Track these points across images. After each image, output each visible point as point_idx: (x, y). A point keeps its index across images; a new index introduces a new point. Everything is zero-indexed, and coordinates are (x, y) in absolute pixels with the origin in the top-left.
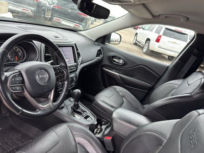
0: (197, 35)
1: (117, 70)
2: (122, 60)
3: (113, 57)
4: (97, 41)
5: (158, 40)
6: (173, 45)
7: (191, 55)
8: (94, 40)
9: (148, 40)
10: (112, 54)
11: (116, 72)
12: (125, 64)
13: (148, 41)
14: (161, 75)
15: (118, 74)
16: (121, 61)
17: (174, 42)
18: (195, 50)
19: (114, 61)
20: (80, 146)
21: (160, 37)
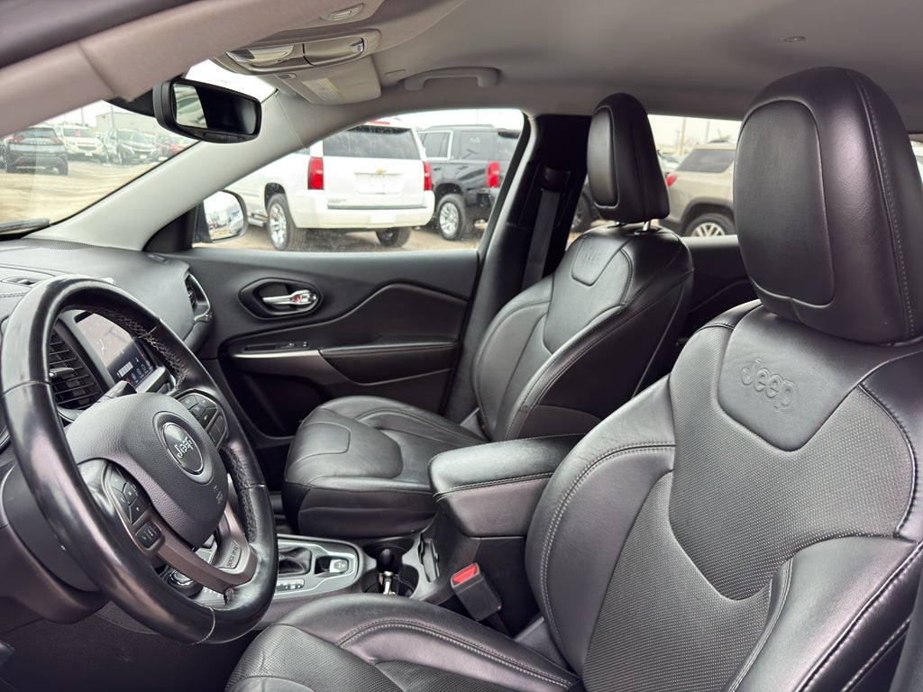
0: (540, 120)
1: (299, 340)
2: (305, 293)
3: (259, 292)
4: (149, 247)
5: (316, 182)
6: (378, 184)
7: (541, 193)
8: (137, 247)
9: (273, 190)
10: (247, 282)
11: (298, 347)
12: (323, 302)
13: (276, 197)
14: (468, 295)
15: (315, 353)
16: (304, 298)
17: (380, 173)
18: (548, 171)
19: (270, 306)
20: (388, 666)
21: (317, 164)
